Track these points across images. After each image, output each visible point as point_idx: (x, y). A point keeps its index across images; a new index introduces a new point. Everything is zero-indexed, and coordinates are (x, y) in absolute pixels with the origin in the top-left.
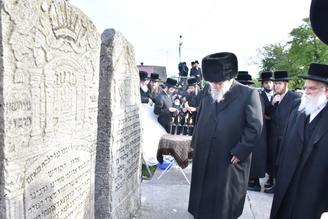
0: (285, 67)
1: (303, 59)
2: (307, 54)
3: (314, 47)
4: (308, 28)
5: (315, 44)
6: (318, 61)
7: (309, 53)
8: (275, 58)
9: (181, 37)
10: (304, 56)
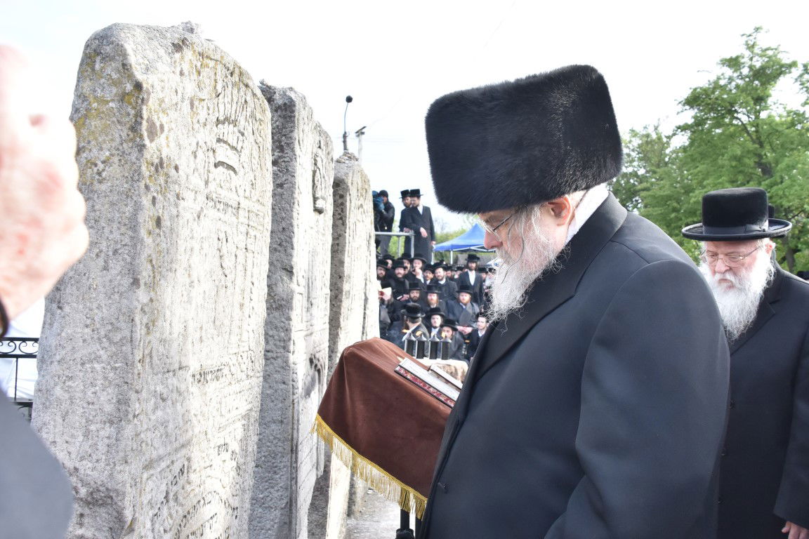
0: (670, 200)
1: (721, 177)
2: (734, 163)
3: (754, 142)
4: (737, 87)
5: (757, 131)
6: (767, 182)
7: (739, 159)
8: (641, 172)
9: (349, 100)
10: (724, 169)
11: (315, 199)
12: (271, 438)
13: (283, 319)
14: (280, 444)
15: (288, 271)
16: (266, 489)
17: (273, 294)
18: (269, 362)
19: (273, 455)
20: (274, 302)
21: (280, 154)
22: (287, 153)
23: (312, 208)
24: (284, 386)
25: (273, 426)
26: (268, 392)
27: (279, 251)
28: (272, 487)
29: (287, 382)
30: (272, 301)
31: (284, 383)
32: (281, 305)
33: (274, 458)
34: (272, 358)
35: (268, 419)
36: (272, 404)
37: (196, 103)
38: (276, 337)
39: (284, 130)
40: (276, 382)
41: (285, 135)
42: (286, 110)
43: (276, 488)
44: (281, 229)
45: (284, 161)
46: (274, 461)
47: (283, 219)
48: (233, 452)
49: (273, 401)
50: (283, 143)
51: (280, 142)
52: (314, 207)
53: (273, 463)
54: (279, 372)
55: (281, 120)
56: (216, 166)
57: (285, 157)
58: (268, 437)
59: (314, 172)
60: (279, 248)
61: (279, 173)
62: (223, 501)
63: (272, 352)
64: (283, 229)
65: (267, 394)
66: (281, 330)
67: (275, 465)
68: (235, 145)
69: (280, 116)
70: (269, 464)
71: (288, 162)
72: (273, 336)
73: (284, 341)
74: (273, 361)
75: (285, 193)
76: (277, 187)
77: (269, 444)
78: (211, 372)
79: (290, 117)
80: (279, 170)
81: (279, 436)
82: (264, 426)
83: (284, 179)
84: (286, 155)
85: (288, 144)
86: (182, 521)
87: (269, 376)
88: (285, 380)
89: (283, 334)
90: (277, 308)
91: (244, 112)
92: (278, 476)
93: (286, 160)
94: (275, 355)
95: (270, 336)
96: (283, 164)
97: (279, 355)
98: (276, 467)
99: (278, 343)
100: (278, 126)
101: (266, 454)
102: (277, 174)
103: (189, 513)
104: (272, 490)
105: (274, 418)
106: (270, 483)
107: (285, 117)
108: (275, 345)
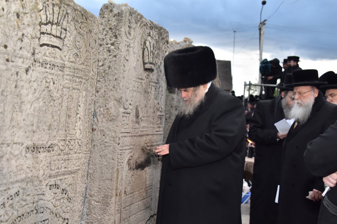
11: (144, 63)
12: (106, 188)
13: (114, 126)
14: (110, 191)
15: (117, 101)
16: (102, 214)
17: (109, 113)
18: (106, 148)
19: (106, 197)
20: (110, 117)
21: (115, 40)
22: (119, 39)
23: (142, 69)
24: (113, 161)
25: (107, 181)
26: (105, 164)
27: (113, 91)
28: (105, 214)
29: (114, 159)
30: (109, 116)
31: (113, 159)
32: (113, 119)
33: (106, 198)
34: (108, 146)
35: (105, 178)
36: (107, 170)
37: (21, 15)
38: (110, 135)
39: (118, 27)
40: (109, 159)
41: (118, 30)
42: (119, 16)
43: (107, 214)
44: (114, 79)
45: (117, 43)
46: (106, 200)
47: (116, 74)
48: (63, 190)
49: (107, 169)
50: (117, 34)
51: (115, 33)
52: (144, 67)
53: (106, 201)
54: (111, 153)
55: (116, 21)
56: (41, 46)
57: (118, 41)
58: (104, 187)
59: (144, 49)
60: (113, 89)
61: (114, 49)
62: (54, 214)
63: (108, 143)
64: (116, 79)
65: (105, 165)
66: (113, 132)
67: (107, 202)
68: (58, 35)
69: (116, 19)
70: (105, 201)
71: (119, 44)
72: (108, 135)
73: (114, 137)
74: (108, 147)
75: (117, 60)
76: (113, 57)
77: (104, 191)
78: (43, 147)
79: (121, 20)
80: (114, 48)
81: (109, 187)
82: (103, 181)
83: (117, 53)
84: (118, 40)
85: (119, 35)
86: (17, 218)
87: (106, 155)
88: (114, 158)
89: (113, 134)
90: (111, 121)
91: (66, 19)
92: (108, 208)
93: (118, 43)
94: (109, 145)
95: (107, 135)
96: (117, 45)
97: (111, 144)
98: (108, 203)
99: (111, 138)
100: (115, 25)
101: (103, 196)
102: (114, 50)
103: (23, 215)
104: (105, 215)
105: (108, 177)
106: (104, 211)
107: (118, 20)
108: (109, 139)
